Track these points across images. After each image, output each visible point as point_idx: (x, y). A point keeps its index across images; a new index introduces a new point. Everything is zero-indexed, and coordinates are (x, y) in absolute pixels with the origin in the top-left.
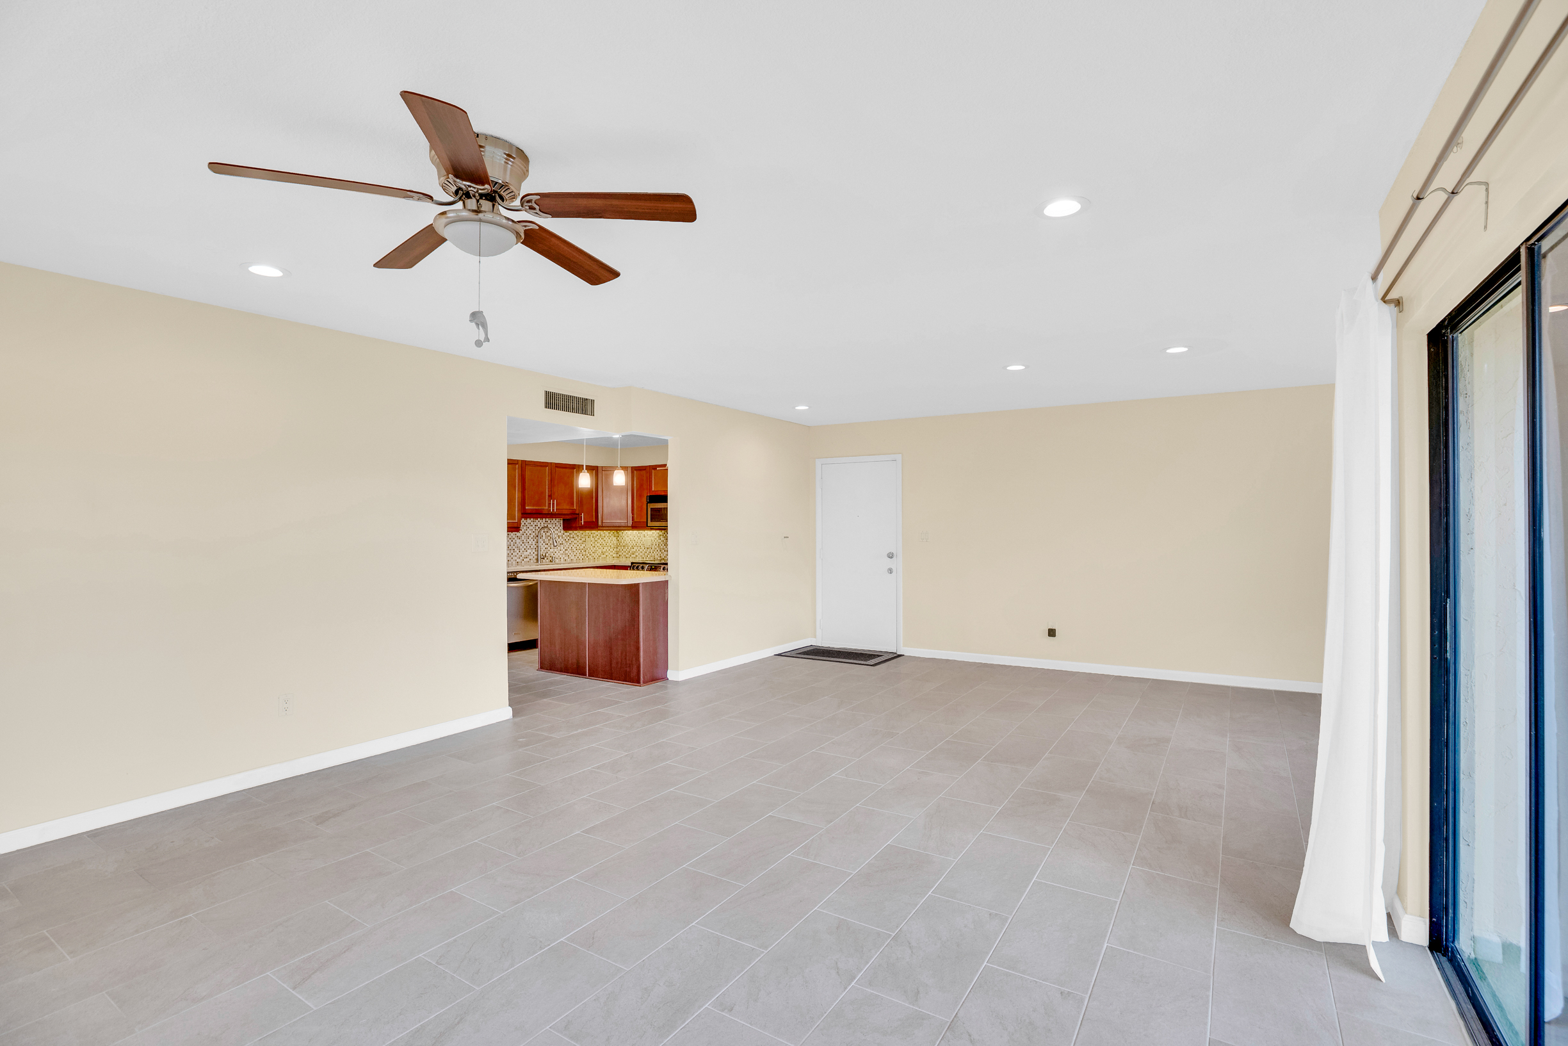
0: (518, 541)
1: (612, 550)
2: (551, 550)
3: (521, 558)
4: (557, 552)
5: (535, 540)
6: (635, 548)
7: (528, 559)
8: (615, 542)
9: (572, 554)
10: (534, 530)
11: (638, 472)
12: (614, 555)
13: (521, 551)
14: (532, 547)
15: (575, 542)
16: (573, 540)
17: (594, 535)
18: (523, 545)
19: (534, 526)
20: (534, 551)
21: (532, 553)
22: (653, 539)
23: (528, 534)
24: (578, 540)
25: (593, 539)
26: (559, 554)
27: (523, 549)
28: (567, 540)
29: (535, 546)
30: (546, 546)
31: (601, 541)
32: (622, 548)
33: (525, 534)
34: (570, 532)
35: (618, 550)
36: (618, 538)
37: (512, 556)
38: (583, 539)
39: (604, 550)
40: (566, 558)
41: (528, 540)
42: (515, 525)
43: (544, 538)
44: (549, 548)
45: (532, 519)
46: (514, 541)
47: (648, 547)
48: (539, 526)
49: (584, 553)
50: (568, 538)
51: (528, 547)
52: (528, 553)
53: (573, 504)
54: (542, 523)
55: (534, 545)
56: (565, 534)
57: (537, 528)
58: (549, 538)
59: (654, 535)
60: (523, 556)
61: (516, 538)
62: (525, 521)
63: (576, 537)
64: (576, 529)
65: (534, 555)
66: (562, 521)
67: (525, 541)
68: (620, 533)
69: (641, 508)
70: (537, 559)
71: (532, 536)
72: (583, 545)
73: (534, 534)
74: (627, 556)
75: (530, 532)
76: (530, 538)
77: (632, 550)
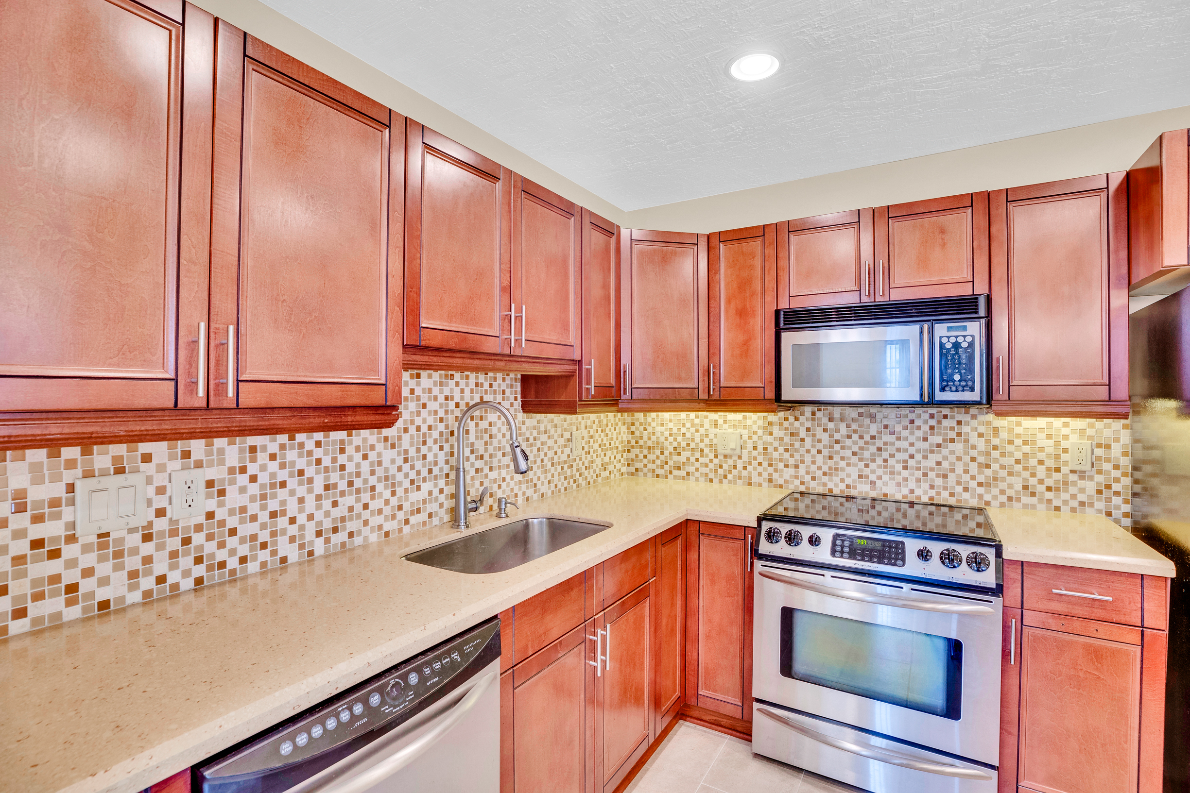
0: (388, 455)
1: (619, 456)
2: (493, 475)
3: (400, 515)
4: (508, 479)
5: (447, 448)
6: (686, 454)
7: (423, 517)
8: (624, 438)
9: (542, 477)
10: (441, 413)
11: (734, 246)
12: (623, 470)
13: (400, 491)
14: (436, 471)
15: (550, 443)
16: (544, 438)
17: (589, 423)
18: (406, 467)
19: (441, 399)
20: (442, 483)
21: (436, 492)
22: (745, 432)
23: (424, 429)
24: (556, 437)
25: (585, 433)
26: (512, 484)
27: (406, 484)
28: (531, 440)
29: (446, 469)
30: (479, 464)
31: (600, 437)
32: (645, 451)
33: (412, 430)
34: (539, 416)
35: (632, 455)
36: (633, 428)
37: (366, 515)
38: (567, 435)
39: (606, 459)
40: (530, 492)
41: (424, 450)
42: (377, 397)
43: (472, 437)
44: (486, 470)
45: (436, 375)
46: (372, 456)
47: (728, 452)
48: (457, 399)
49: (569, 473)
50: (535, 434)
51: (424, 473)
52: (423, 494)
53: (565, 327)
54: (467, 391)
55: (441, 463)
56: (528, 421)
57: (452, 405)
58: (486, 437)
59: (749, 422)
60: (406, 506)
61: (380, 447)
62: (412, 383)
63: (552, 431)
64: (570, 408)
65: (442, 498)
66: (519, 384)
67: (412, 452)
68: (638, 415)
69: (745, 349)
70: (454, 511)
71: (435, 434)
72: (567, 451)
73: (441, 427)
74: (659, 471)
75: (430, 421)
76: (430, 442)
77: (676, 458)
